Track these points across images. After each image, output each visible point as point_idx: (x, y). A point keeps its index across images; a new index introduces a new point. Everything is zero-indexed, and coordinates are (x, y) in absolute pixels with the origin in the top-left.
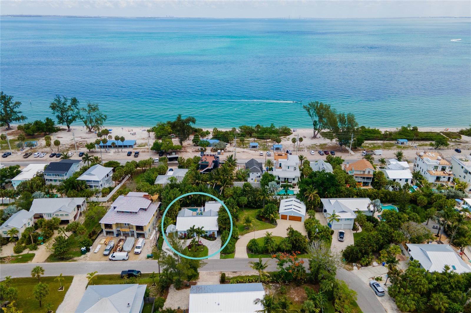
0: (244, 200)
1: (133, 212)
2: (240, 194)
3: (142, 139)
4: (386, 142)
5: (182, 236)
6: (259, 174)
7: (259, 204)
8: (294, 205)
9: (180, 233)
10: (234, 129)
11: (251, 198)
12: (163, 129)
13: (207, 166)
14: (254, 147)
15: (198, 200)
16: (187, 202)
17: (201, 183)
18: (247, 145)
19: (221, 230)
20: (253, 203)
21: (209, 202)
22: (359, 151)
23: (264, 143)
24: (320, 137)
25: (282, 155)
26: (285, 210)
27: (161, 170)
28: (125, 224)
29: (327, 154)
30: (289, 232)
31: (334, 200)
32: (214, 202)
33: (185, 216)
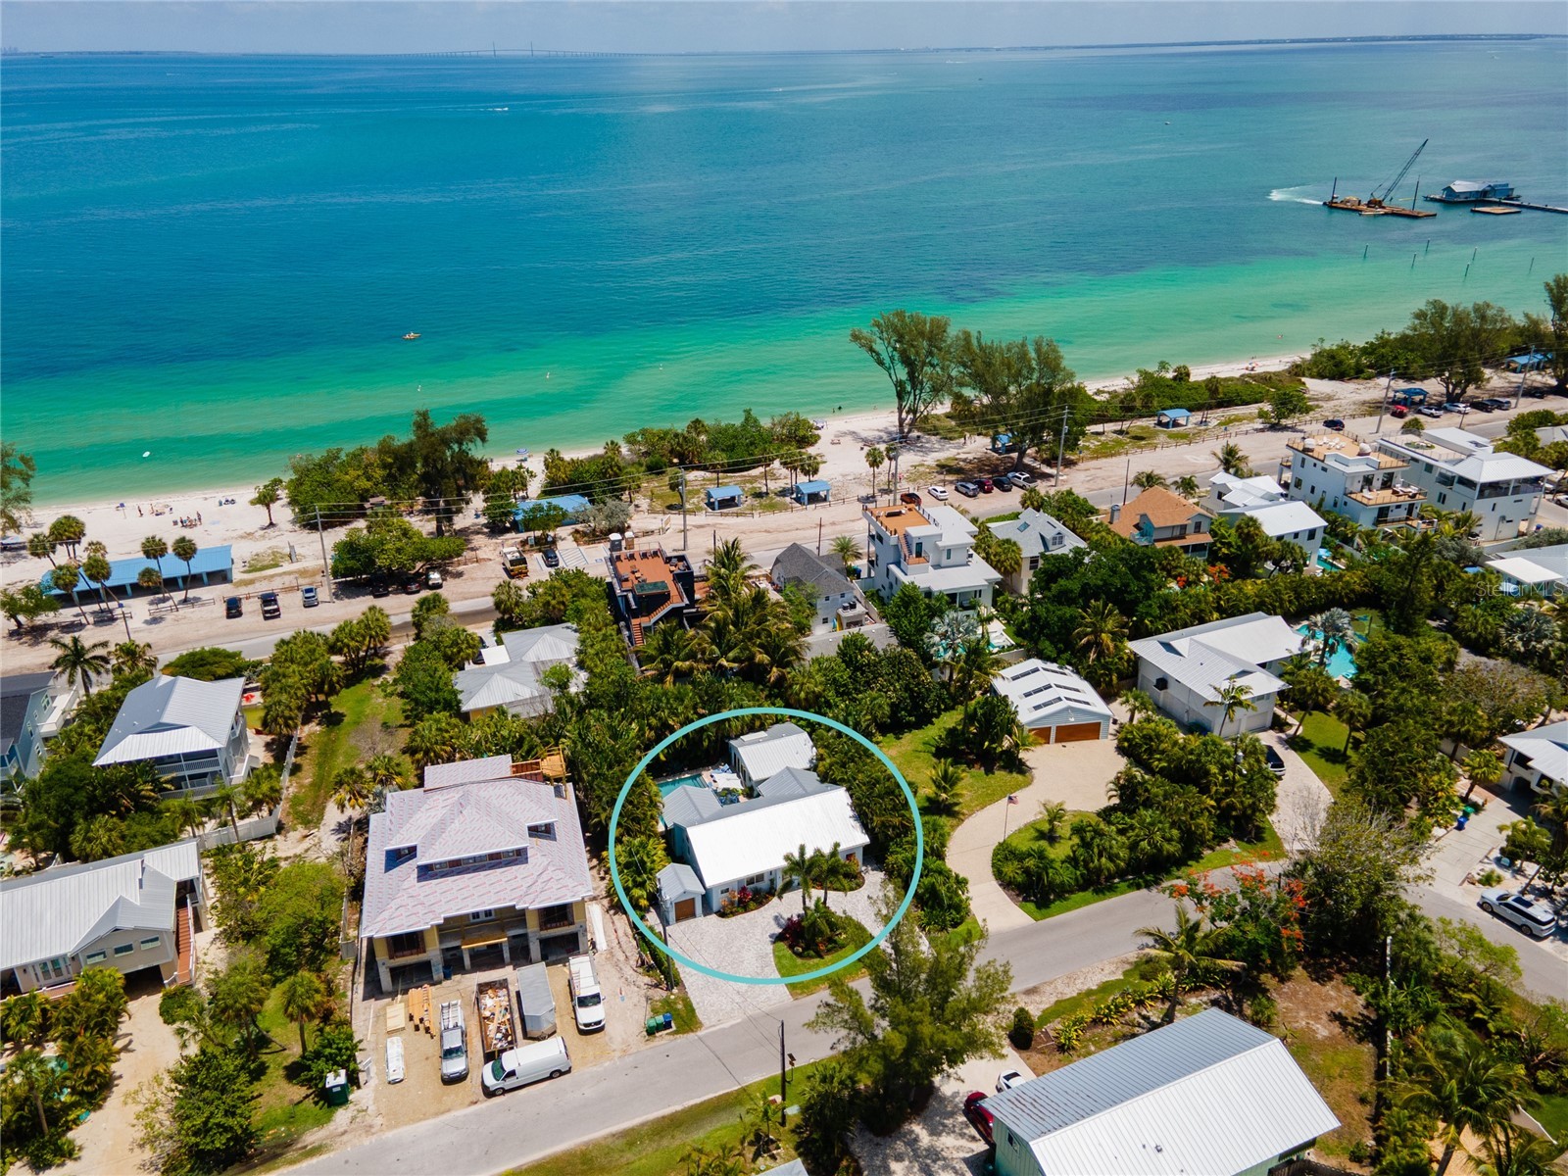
1: (505, 855)
3: (243, 537)
4: (1123, 426)
5: (731, 903)
6: (849, 597)
8: (1056, 686)
9: (723, 891)
14: (725, 503)
15: (701, 741)
16: (659, 759)
17: (695, 668)
18: (695, 500)
20: (907, 709)
21: (746, 738)
24: (921, 438)
26: (1037, 708)
28: (476, 915)
29: (989, 491)
30: (1121, 788)
31: (1181, 640)
32: (762, 734)
33: (705, 816)
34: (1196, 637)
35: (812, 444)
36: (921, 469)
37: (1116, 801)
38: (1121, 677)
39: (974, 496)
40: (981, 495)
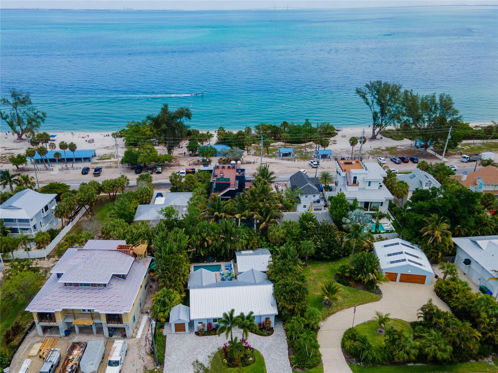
0: (309, 246)
1: (99, 285)
2: (297, 236)
3: (104, 148)
4: (485, 141)
5: (203, 329)
6: (317, 197)
7: (336, 252)
8: (406, 253)
9: (199, 323)
10: (249, 130)
11: (321, 242)
12: (137, 132)
13: (228, 185)
14: (285, 155)
15: (221, 249)
16: (201, 254)
17: (225, 217)
18: (274, 153)
19: (283, 313)
20: (325, 252)
21: (243, 252)
22: (453, 156)
23: (299, 149)
24: (381, 138)
25: (351, 163)
26: (392, 262)
27: (143, 196)
28: (84, 310)
29: (407, 162)
30: (426, 314)
31: (483, 242)
32: (251, 252)
33: (204, 284)
34: (492, 241)
35: (333, 136)
36: (378, 150)
37: (421, 319)
38: (444, 254)
39: (398, 163)
40: (403, 163)
